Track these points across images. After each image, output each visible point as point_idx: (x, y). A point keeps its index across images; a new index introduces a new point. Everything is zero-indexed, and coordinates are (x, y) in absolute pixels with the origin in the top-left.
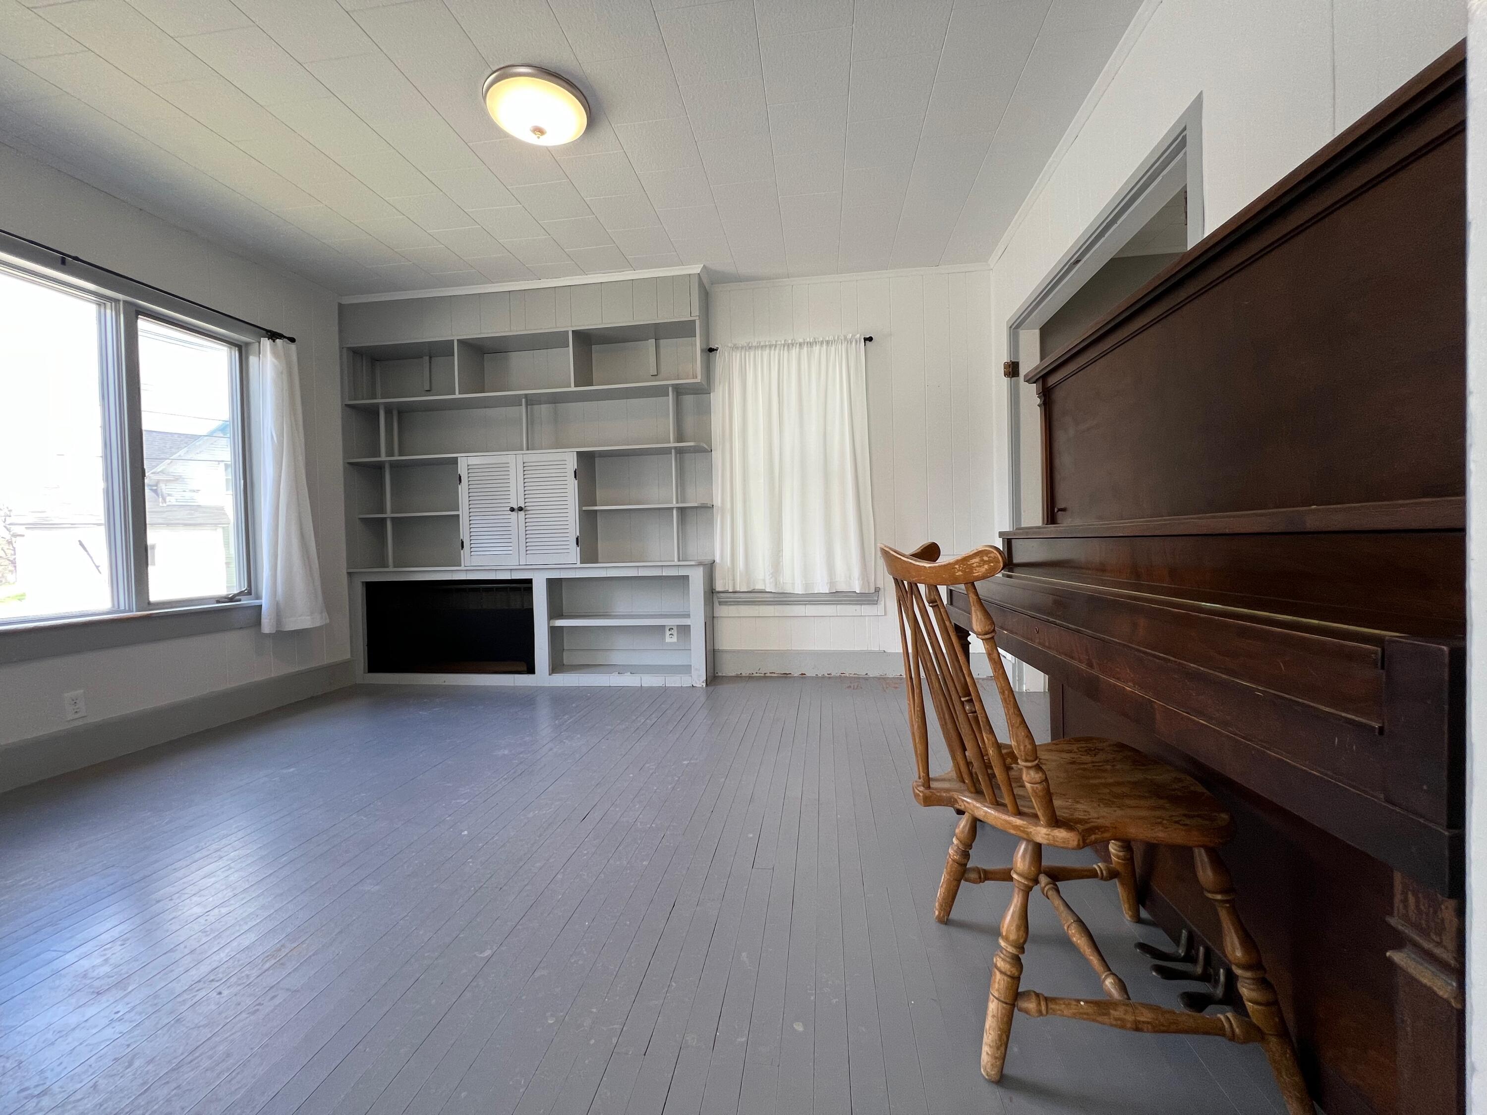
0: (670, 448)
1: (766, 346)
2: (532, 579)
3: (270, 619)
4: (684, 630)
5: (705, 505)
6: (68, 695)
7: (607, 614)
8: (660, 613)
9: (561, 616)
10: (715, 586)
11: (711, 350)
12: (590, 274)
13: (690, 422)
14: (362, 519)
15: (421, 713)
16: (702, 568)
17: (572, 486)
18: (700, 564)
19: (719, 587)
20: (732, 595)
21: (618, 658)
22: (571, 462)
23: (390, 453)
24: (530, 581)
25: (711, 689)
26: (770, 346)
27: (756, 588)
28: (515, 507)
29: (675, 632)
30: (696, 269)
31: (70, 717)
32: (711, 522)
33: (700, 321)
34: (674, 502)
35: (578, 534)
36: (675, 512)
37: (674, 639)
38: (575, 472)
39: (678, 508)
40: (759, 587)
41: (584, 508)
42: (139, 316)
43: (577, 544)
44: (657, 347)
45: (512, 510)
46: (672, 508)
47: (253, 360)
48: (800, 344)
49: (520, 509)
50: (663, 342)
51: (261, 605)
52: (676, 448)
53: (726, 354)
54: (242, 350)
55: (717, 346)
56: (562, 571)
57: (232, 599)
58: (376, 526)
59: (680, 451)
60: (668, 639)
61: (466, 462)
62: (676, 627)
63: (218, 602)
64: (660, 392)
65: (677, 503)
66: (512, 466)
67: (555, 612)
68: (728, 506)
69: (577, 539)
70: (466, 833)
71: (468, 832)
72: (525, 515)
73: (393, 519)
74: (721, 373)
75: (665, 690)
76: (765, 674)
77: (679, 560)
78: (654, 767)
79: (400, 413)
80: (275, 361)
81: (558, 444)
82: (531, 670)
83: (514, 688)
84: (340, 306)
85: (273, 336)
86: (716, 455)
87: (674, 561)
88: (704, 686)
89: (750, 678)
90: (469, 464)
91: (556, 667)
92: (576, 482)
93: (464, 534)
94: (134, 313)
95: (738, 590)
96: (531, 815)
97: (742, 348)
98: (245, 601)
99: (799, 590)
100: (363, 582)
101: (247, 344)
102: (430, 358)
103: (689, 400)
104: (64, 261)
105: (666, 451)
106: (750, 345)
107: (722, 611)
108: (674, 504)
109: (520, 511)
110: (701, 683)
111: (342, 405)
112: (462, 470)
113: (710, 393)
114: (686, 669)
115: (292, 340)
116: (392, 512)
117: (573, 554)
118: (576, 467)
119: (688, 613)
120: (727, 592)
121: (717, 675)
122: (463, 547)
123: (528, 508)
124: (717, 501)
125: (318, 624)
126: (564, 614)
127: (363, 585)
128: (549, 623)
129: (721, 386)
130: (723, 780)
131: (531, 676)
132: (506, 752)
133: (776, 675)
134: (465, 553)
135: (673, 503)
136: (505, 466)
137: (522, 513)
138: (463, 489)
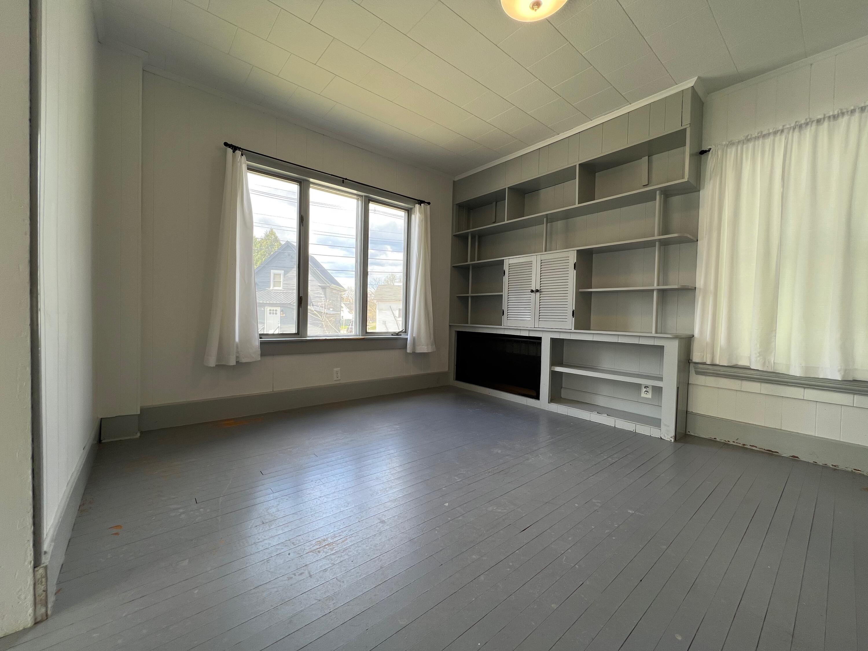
0: (655, 241)
1: (769, 134)
2: (541, 337)
3: (410, 346)
4: (658, 391)
5: (686, 287)
6: (335, 369)
7: (595, 367)
8: (638, 373)
9: (561, 365)
10: (692, 358)
11: (703, 152)
12: (594, 119)
13: (676, 218)
14: (457, 297)
15: (469, 410)
16: (677, 341)
17: (572, 275)
18: (676, 337)
19: (696, 357)
20: (710, 367)
21: (601, 401)
22: (572, 257)
23: (472, 259)
24: (540, 339)
25: (679, 445)
26: (775, 133)
27: (739, 364)
28: (534, 289)
29: (650, 390)
30: (690, 83)
31: (335, 379)
32: (693, 302)
33: (691, 129)
34: (655, 285)
35: (574, 308)
36: (655, 293)
37: (649, 396)
38: (575, 265)
39: (659, 291)
40: (743, 362)
41: (580, 290)
42: (370, 202)
43: (573, 315)
44: (650, 162)
45: (532, 291)
46: (652, 291)
47: (413, 217)
48: (819, 121)
49: (537, 291)
50: (655, 157)
51: (407, 339)
52: (660, 240)
53: (720, 153)
54: (409, 212)
55: (709, 147)
56: (561, 334)
57: (397, 334)
58: (464, 300)
59: (664, 243)
60: (643, 395)
61: (509, 261)
62: (651, 386)
63: (392, 335)
64: (649, 197)
65: (658, 285)
66: (534, 263)
67: (556, 360)
68: (712, 288)
69: (573, 312)
70: (447, 504)
71: (448, 505)
72: (540, 295)
73: (472, 297)
74: (712, 170)
75: (635, 434)
76: (744, 445)
77: (656, 332)
78: (599, 505)
79: (480, 237)
80: (420, 215)
81: (567, 246)
82: (537, 397)
83: (527, 406)
84: (454, 182)
85: (420, 202)
86: (702, 245)
87: (652, 333)
88: (673, 441)
89: (726, 445)
90: (510, 263)
91: (555, 398)
92: (575, 271)
93: (505, 307)
94: (368, 200)
95: (718, 363)
96: (490, 509)
97: (739, 142)
98: (403, 336)
99: (796, 371)
100: (456, 331)
101: (411, 209)
102: (496, 203)
103: (676, 200)
104: (343, 181)
105: (650, 244)
106: (749, 137)
107: (696, 380)
108: (655, 286)
109: (537, 292)
110: (669, 437)
111: (452, 235)
112: (506, 268)
113: (699, 191)
114: (656, 423)
115: (429, 203)
116: (472, 293)
117: (569, 323)
118: (575, 261)
119: (661, 376)
120: (704, 364)
121: (689, 433)
122: (503, 314)
123: (542, 290)
124: (700, 283)
125: (430, 351)
126: (563, 363)
127: (456, 332)
128: (550, 368)
129: (712, 181)
130: (665, 547)
131: (537, 401)
132: (499, 451)
133: (758, 449)
134: (504, 318)
135: (653, 285)
136: (530, 263)
137: (538, 294)
138: (506, 279)
